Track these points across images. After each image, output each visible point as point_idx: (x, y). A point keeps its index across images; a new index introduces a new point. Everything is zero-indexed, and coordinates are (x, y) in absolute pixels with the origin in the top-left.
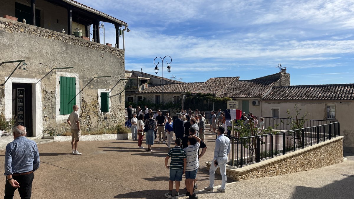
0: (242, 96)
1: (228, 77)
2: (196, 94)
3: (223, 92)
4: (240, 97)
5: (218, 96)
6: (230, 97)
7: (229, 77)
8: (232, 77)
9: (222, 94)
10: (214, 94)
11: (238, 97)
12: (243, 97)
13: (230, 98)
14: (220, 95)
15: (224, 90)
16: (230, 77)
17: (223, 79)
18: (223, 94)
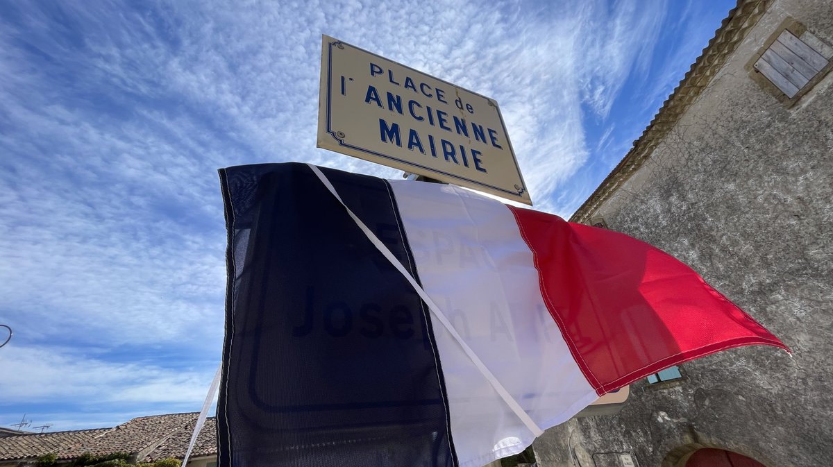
0: (209, 450)
1: (179, 414)
2: (73, 458)
3: (160, 446)
4: (204, 455)
5: (143, 457)
6: (177, 457)
7: (182, 414)
8: (189, 414)
9: (156, 451)
10: (131, 454)
11: (199, 455)
12: (212, 452)
13: (177, 460)
14: (149, 456)
15: (163, 441)
16: (186, 414)
17: (167, 417)
18: (159, 452)
